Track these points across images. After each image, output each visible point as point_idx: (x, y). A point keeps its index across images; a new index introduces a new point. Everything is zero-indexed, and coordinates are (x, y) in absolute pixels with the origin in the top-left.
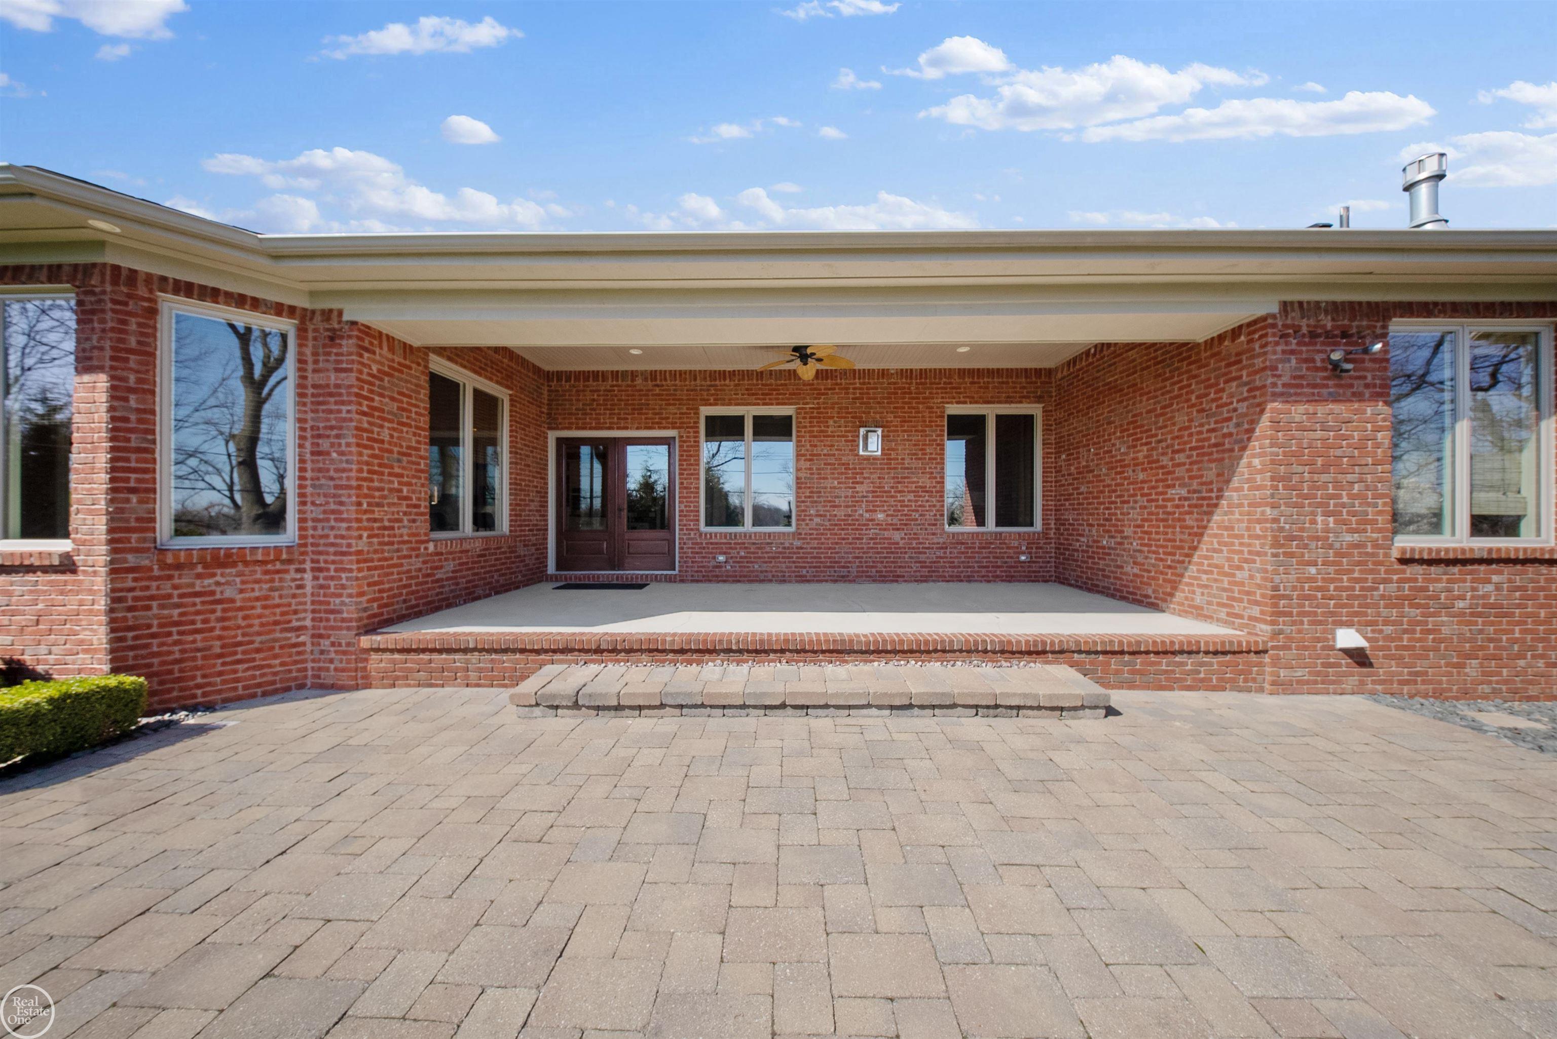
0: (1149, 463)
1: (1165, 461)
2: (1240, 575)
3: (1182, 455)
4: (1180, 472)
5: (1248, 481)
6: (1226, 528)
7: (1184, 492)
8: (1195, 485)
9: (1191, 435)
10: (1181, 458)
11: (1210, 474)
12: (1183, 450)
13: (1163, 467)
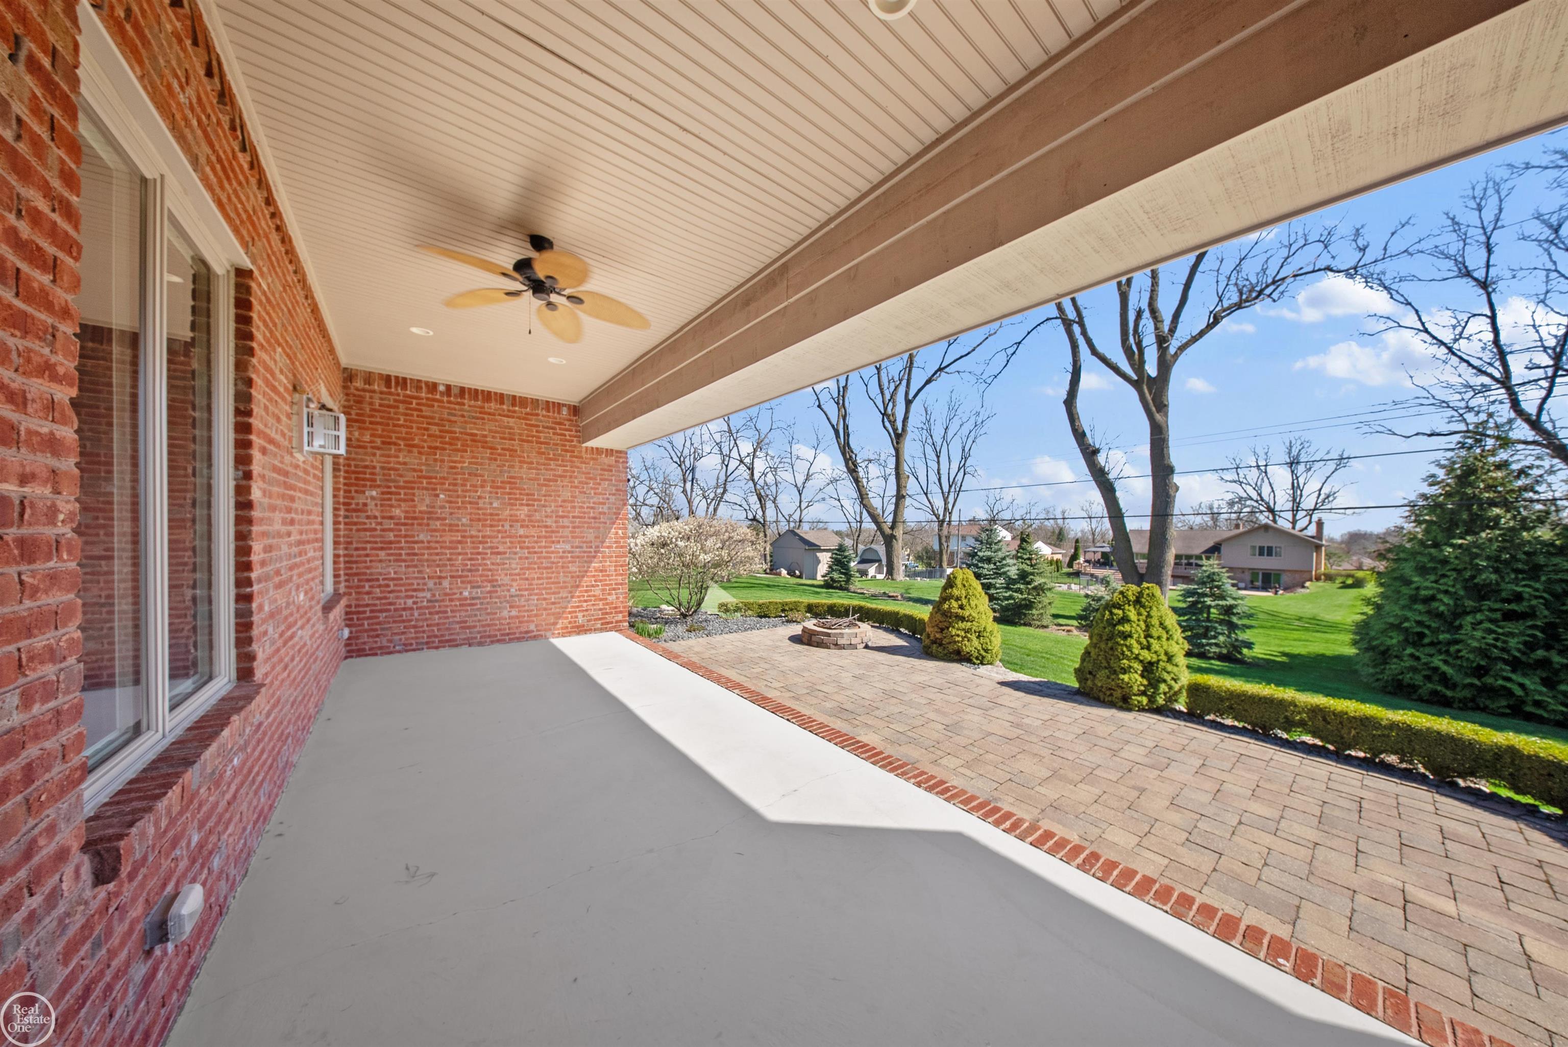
0: (530, 521)
1: (549, 522)
2: (610, 598)
3: (565, 520)
4: (567, 532)
5: (616, 542)
6: (601, 571)
7: (568, 547)
8: (577, 542)
9: (574, 507)
10: (566, 522)
11: (590, 535)
12: (567, 517)
13: (546, 527)
